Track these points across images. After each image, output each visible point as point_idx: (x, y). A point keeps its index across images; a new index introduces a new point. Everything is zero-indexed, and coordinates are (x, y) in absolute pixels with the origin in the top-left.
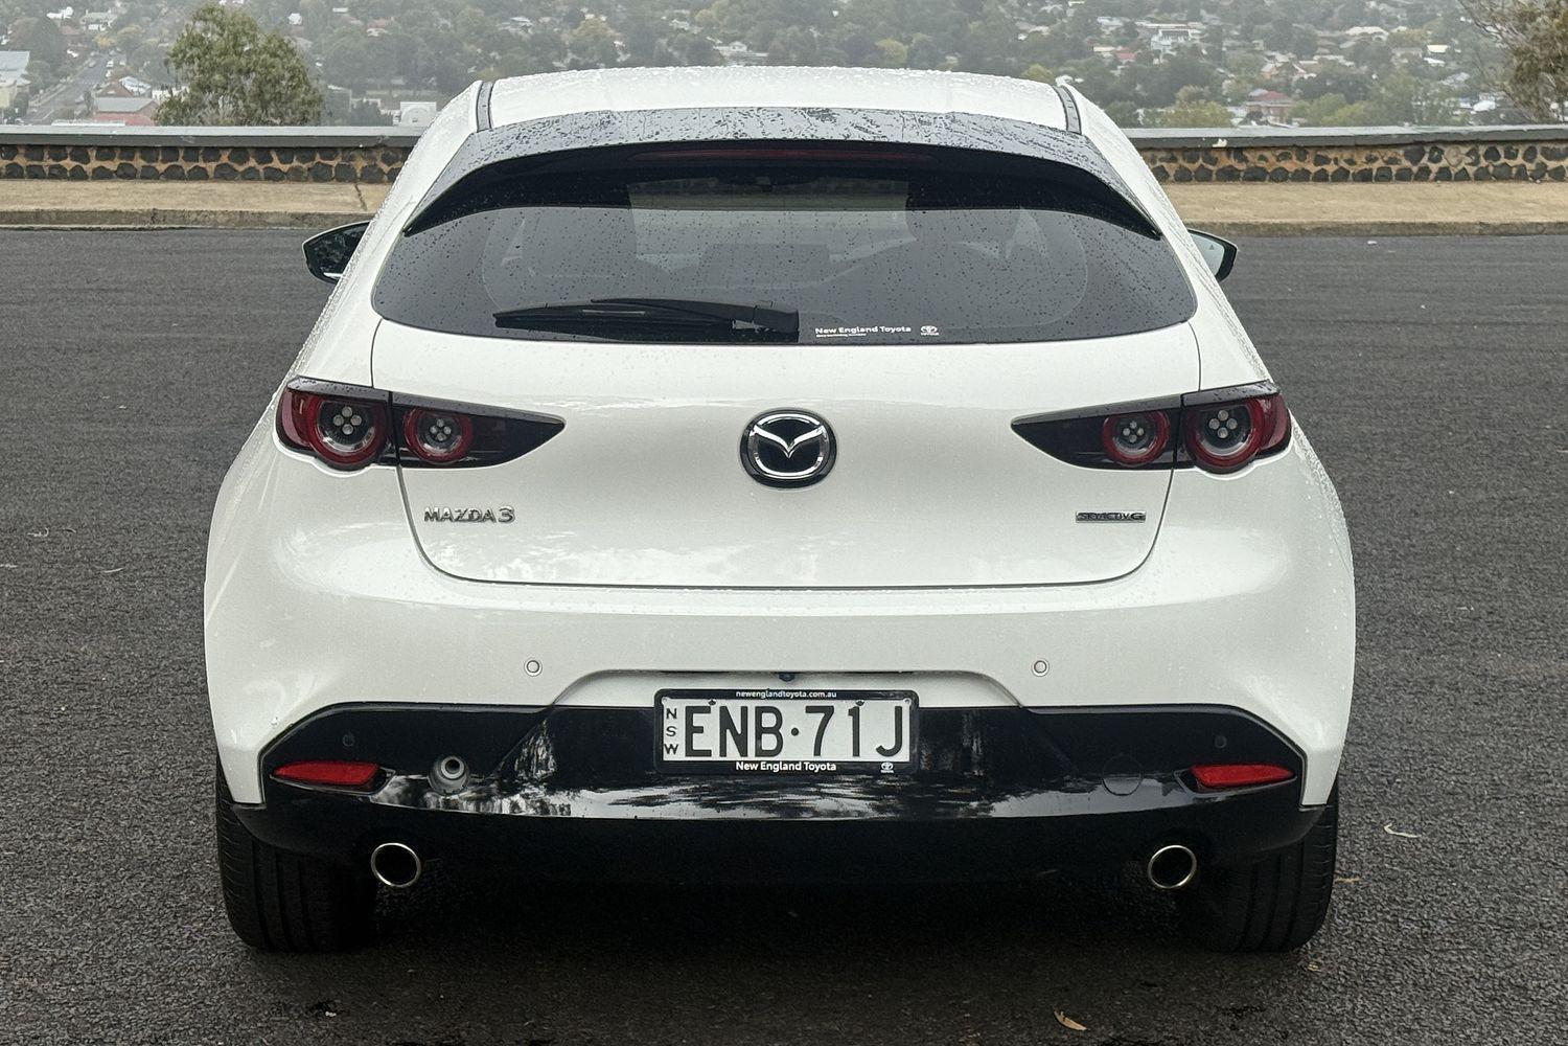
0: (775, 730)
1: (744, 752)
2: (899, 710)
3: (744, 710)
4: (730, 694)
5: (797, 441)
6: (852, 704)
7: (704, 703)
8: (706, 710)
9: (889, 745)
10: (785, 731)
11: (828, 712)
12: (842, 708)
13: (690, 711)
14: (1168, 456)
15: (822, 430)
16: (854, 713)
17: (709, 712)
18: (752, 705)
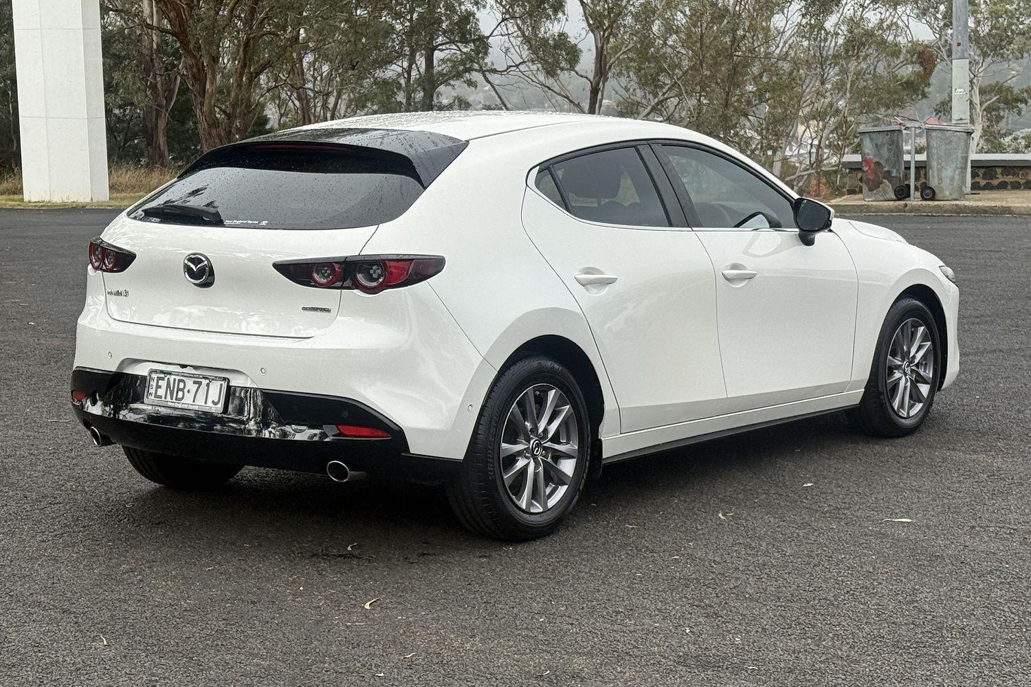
0: (182, 390)
1: (172, 399)
2: (221, 384)
3: (175, 380)
4: (170, 374)
5: (199, 266)
6: (208, 381)
7: (163, 376)
8: (163, 379)
9: (216, 401)
10: (186, 390)
11: (200, 383)
12: (205, 382)
13: (159, 379)
14: (339, 284)
15: (206, 262)
16: (208, 385)
17: (164, 380)
18: (178, 378)
